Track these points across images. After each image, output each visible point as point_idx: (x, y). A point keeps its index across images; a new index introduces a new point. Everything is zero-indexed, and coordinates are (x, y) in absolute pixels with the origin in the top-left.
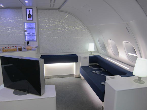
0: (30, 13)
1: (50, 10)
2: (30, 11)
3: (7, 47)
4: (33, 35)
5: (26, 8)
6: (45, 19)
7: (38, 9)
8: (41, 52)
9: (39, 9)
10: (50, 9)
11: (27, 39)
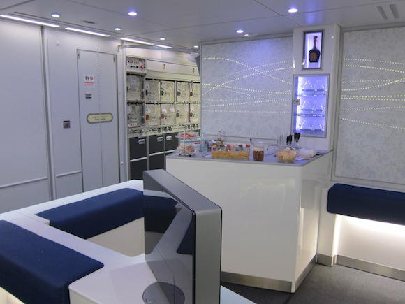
0: (315, 47)
1: (388, 30)
2: (315, 41)
3: (244, 145)
4: (317, 116)
5: (305, 33)
6: (365, 64)
7: (343, 31)
8: (338, 173)
9: (346, 32)
10: (386, 28)
11: (300, 126)
